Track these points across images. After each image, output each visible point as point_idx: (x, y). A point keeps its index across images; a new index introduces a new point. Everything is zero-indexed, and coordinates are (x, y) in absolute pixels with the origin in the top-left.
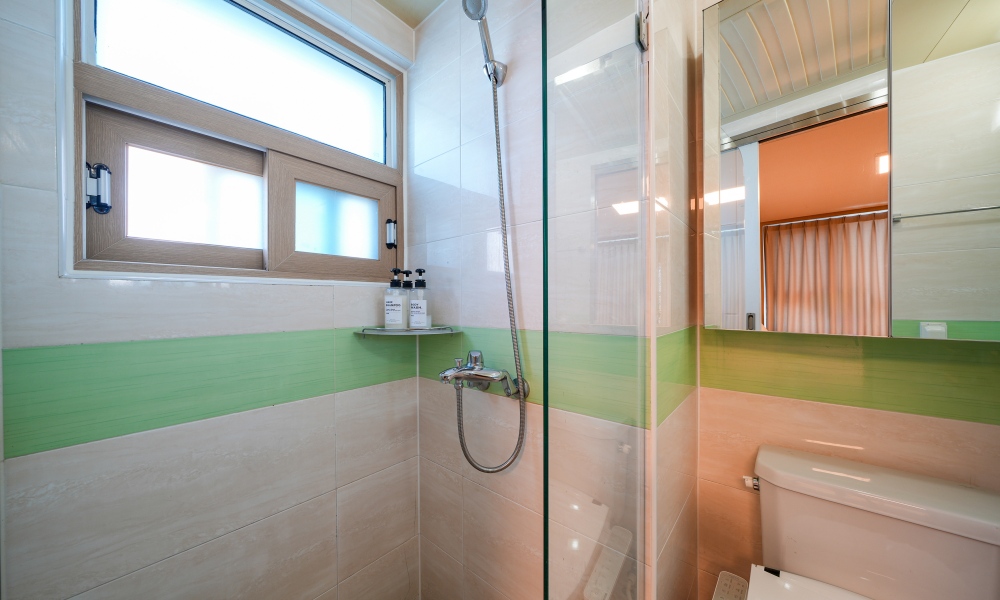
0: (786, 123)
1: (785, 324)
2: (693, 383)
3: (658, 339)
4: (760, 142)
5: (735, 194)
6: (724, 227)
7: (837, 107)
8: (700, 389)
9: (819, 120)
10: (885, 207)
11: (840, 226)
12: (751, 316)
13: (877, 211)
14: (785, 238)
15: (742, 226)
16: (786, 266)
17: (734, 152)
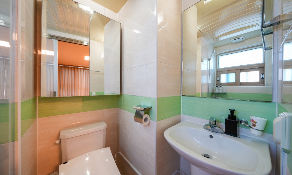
0: (65, 39)
1: (63, 94)
2: (35, 117)
3: (21, 103)
4: (58, 40)
5: (51, 53)
6: (47, 63)
7: (77, 41)
8: (38, 119)
9: (74, 42)
10: (89, 68)
11: (77, 69)
12: (55, 92)
13: (86, 68)
14: (63, 70)
15: (53, 64)
16: (64, 78)
17: (49, 39)
